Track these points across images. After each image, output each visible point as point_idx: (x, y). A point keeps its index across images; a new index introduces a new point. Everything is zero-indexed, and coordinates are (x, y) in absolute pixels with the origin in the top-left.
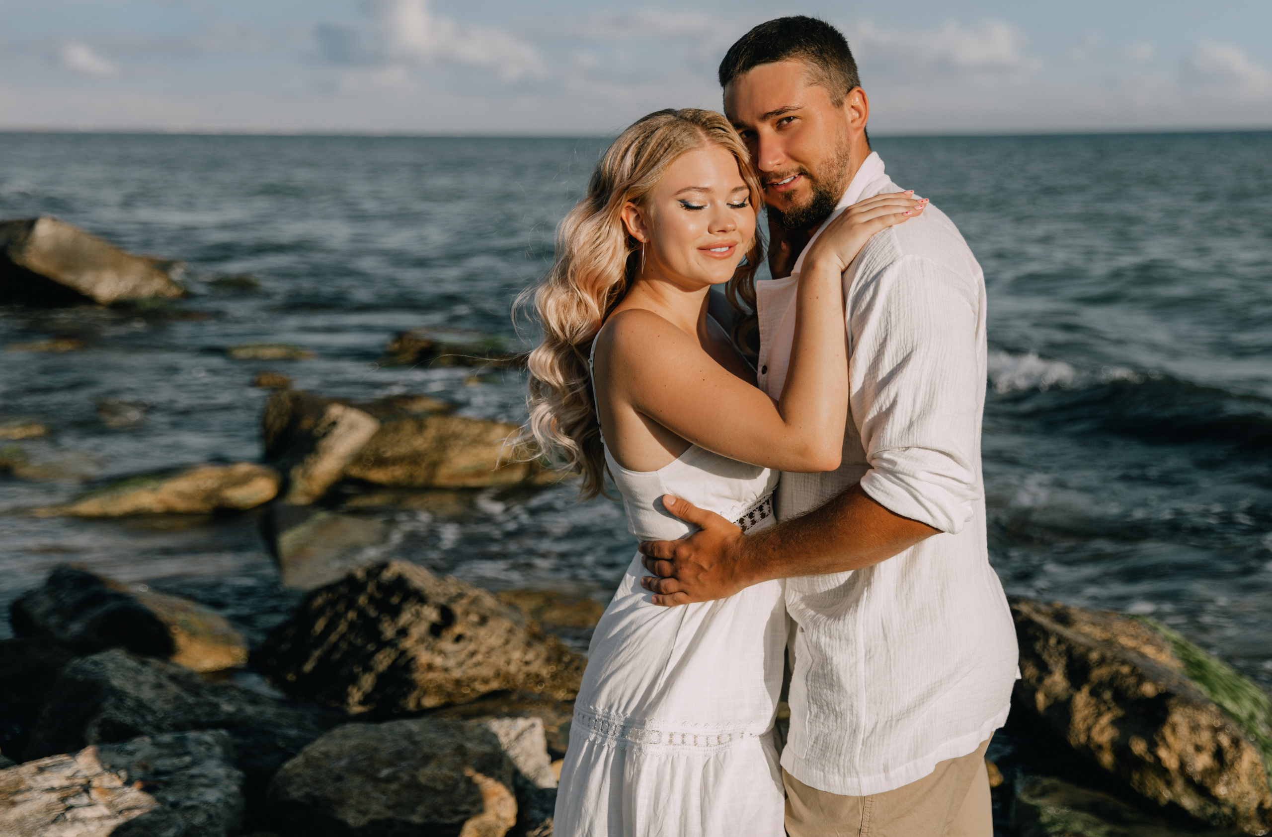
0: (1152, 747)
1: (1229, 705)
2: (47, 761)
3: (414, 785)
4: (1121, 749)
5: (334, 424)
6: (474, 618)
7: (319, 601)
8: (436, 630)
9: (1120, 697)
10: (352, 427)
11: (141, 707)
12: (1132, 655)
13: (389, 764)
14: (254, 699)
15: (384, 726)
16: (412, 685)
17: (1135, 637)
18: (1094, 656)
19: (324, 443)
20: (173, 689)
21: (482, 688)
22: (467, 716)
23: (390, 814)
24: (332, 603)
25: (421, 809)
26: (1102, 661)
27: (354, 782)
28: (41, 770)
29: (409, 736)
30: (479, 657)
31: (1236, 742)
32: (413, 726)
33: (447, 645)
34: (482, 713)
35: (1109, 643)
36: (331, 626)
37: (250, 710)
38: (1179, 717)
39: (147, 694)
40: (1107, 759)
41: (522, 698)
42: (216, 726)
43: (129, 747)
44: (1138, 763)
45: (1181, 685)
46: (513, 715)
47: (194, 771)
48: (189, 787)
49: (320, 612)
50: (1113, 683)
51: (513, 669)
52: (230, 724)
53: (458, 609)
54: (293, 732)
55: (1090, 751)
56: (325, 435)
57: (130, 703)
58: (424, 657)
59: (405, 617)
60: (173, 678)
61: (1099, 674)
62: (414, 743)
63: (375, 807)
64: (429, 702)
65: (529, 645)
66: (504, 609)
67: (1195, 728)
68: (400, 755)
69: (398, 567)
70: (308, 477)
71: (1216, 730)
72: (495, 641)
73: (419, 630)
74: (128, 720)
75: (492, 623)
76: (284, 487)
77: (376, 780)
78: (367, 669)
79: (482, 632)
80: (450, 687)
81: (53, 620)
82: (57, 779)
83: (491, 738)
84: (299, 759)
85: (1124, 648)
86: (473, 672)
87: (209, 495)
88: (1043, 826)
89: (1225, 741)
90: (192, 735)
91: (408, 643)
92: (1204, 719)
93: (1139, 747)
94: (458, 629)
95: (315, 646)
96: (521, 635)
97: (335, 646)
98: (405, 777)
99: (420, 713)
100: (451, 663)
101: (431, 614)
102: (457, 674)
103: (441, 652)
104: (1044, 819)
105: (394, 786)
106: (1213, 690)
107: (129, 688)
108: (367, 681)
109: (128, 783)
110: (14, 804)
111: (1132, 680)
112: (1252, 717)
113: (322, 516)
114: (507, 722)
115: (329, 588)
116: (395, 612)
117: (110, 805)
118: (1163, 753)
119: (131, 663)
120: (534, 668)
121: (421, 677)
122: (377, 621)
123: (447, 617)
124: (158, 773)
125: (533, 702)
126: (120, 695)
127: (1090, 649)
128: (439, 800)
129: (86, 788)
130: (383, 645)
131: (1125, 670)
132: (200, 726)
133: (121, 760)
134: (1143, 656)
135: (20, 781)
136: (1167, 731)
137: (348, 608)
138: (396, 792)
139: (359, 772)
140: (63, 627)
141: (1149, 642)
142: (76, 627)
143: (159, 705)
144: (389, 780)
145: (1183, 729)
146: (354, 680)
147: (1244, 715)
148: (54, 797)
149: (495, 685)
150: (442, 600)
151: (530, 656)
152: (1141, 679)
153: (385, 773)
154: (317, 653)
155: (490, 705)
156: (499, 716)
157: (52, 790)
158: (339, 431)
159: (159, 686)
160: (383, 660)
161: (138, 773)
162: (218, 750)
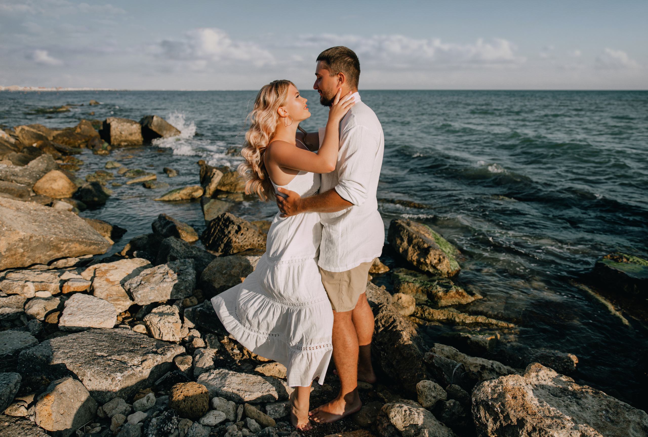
0: (425, 259)
1: (444, 249)
2: (160, 266)
3: (230, 275)
4: (418, 261)
5: (214, 174)
6: (246, 229)
7: (212, 224)
8: (237, 232)
9: (419, 248)
10: (218, 175)
11: (178, 252)
12: (423, 236)
13: (225, 269)
14: (200, 250)
15: (225, 258)
16: (231, 247)
17: (424, 231)
18: (414, 236)
19: (212, 179)
20: (184, 247)
21: (247, 248)
22: (243, 255)
23: (225, 284)
24: (215, 224)
25: (231, 282)
26: (416, 237)
27: (218, 275)
28: (159, 268)
29: (230, 260)
30: (246, 240)
31: (444, 258)
32: (231, 257)
33: (239, 236)
34: (246, 255)
35: (418, 232)
36: (215, 231)
37: (199, 253)
38: (432, 252)
39: (179, 248)
40: (415, 263)
41: (257, 251)
42: (192, 258)
43: (175, 263)
44: (422, 263)
45: (433, 244)
46: (254, 255)
47: (187, 271)
48: (186, 275)
49: (212, 227)
50: (418, 244)
51: (255, 243)
52: (195, 257)
53: (242, 226)
54: (207, 260)
55: (412, 261)
56: (212, 177)
57: (175, 251)
58: (234, 239)
59: (230, 228)
60: (184, 244)
61: (415, 241)
62: (231, 262)
63: (222, 282)
64: (235, 251)
65: (259, 236)
66: (252, 226)
67: (435, 255)
68: (228, 266)
69: (228, 214)
70: (210, 189)
71: (440, 255)
72: (250, 235)
73: (233, 232)
74: (175, 255)
75: (249, 230)
76: (205, 192)
77: (222, 274)
78: (222, 242)
79: (248, 233)
80: (239, 247)
81: (160, 228)
82: (162, 271)
83: (248, 261)
84: (207, 268)
85: (421, 234)
86: (245, 244)
87: (190, 194)
88: (400, 280)
89: (441, 257)
90: (187, 260)
91: (230, 235)
92: (437, 253)
93: (422, 260)
94: (242, 232)
95: (212, 236)
96: (257, 233)
97: (216, 236)
98: (228, 273)
99: (234, 254)
100: (240, 241)
101: (236, 228)
102: (241, 244)
103: (238, 238)
104: (400, 278)
105: (226, 276)
106: (440, 246)
107: (175, 247)
108: (222, 246)
109: (175, 273)
110: (154, 277)
111: (422, 243)
112: (449, 252)
113: (212, 200)
114: (252, 257)
115: (214, 220)
116: (227, 227)
117: (172, 278)
118: (427, 260)
119: (175, 240)
120: (260, 242)
121: (233, 245)
122: (224, 229)
123: (239, 228)
124: (180, 270)
125: (260, 252)
126: (173, 248)
127: (413, 234)
128: (236, 279)
129: (167, 273)
130: (225, 236)
131: (421, 240)
132: (189, 258)
133: (174, 266)
134: (425, 236)
135: (155, 271)
136: (429, 256)
137: (218, 226)
138: (226, 277)
139: (219, 272)
140: (162, 230)
141: (427, 233)
142: (164, 230)
143: (181, 251)
144: (225, 274)
145: (432, 255)
146: (219, 245)
147: (447, 252)
148: (161, 275)
149: (249, 247)
150: (238, 224)
151: (259, 239)
152: (424, 243)
153: (224, 272)
154: (212, 238)
155: (248, 252)
156: (250, 255)
157: (161, 273)
158: (215, 176)
159: (181, 246)
160: (225, 240)
161: (177, 270)
162: (192, 265)
